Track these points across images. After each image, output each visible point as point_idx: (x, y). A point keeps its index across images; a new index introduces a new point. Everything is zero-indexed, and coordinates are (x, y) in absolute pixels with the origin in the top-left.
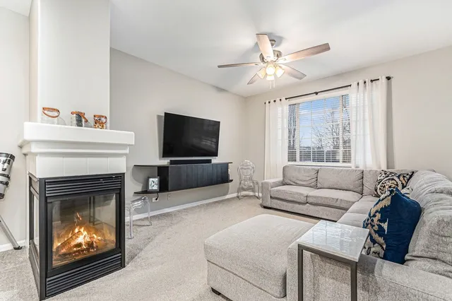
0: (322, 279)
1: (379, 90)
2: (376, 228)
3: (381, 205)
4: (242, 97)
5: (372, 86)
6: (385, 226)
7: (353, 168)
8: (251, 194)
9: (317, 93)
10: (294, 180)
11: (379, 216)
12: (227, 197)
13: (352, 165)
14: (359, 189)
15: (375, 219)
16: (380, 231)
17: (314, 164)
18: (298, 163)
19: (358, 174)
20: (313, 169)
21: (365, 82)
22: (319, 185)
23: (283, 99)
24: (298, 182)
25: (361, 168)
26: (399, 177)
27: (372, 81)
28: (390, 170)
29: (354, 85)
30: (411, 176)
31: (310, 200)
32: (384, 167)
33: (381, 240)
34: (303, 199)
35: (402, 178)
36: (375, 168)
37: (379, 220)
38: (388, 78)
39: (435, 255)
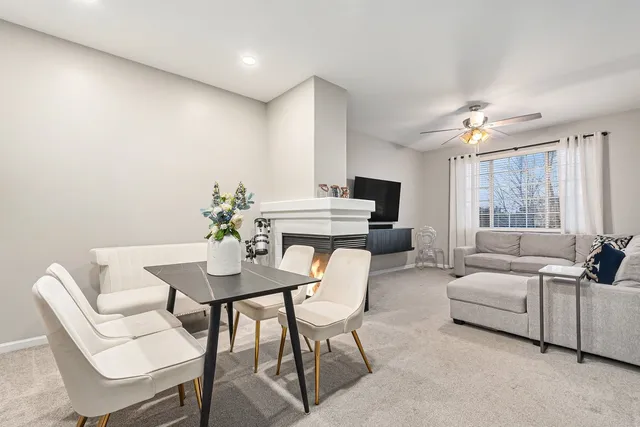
0: (554, 295)
1: (594, 148)
2: (591, 269)
3: (594, 253)
4: (417, 151)
5: (585, 142)
6: (598, 266)
7: (563, 233)
8: (431, 265)
9: (516, 149)
11: (593, 260)
12: (406, 267)
13: (562, 231)
14: (571, 256)
15: (590, 263)
16: (594, 270)
17: (513, 229)
18: (492, 228)
19: (569, 241)
21: (576, 138)
22: (522, 253)
23: (473, 155)
24: (496, 249)
25: (573, 233)
26: (616, 242)
27: (585, 137)
28: (608, 235)
29: (563, 140)
30: (629, 240)
31: (514, 267)
32: (600, 232)
33: (595, 276)
34: (505, 267)
35: (619, 243)
36: (589, 233)
37: (594, 263)
38: (605, 134)
39: (628, 277)
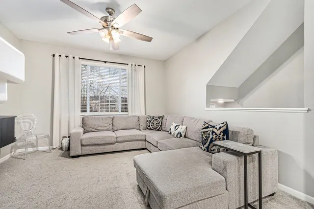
9: (105, 62)
10: (96, 127)
11: (222, 134)
20: (109, 117)
24: (99, 128)
25: (138, 115)
27: (138, 65)
35: (160, 119)
